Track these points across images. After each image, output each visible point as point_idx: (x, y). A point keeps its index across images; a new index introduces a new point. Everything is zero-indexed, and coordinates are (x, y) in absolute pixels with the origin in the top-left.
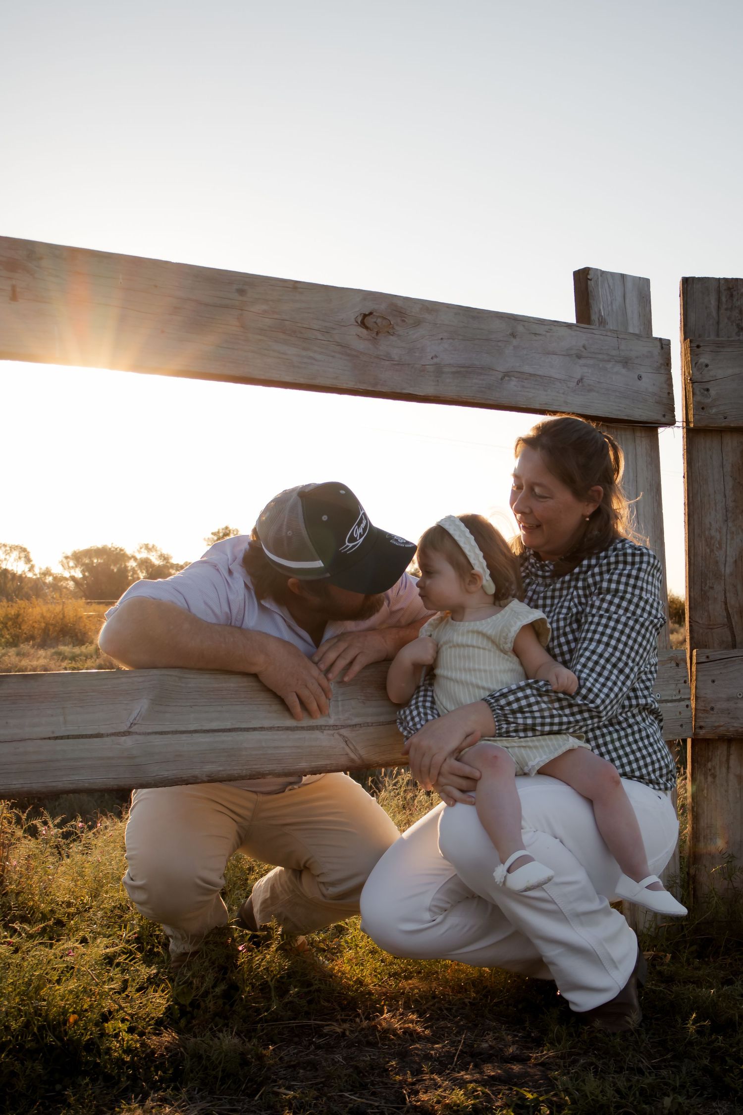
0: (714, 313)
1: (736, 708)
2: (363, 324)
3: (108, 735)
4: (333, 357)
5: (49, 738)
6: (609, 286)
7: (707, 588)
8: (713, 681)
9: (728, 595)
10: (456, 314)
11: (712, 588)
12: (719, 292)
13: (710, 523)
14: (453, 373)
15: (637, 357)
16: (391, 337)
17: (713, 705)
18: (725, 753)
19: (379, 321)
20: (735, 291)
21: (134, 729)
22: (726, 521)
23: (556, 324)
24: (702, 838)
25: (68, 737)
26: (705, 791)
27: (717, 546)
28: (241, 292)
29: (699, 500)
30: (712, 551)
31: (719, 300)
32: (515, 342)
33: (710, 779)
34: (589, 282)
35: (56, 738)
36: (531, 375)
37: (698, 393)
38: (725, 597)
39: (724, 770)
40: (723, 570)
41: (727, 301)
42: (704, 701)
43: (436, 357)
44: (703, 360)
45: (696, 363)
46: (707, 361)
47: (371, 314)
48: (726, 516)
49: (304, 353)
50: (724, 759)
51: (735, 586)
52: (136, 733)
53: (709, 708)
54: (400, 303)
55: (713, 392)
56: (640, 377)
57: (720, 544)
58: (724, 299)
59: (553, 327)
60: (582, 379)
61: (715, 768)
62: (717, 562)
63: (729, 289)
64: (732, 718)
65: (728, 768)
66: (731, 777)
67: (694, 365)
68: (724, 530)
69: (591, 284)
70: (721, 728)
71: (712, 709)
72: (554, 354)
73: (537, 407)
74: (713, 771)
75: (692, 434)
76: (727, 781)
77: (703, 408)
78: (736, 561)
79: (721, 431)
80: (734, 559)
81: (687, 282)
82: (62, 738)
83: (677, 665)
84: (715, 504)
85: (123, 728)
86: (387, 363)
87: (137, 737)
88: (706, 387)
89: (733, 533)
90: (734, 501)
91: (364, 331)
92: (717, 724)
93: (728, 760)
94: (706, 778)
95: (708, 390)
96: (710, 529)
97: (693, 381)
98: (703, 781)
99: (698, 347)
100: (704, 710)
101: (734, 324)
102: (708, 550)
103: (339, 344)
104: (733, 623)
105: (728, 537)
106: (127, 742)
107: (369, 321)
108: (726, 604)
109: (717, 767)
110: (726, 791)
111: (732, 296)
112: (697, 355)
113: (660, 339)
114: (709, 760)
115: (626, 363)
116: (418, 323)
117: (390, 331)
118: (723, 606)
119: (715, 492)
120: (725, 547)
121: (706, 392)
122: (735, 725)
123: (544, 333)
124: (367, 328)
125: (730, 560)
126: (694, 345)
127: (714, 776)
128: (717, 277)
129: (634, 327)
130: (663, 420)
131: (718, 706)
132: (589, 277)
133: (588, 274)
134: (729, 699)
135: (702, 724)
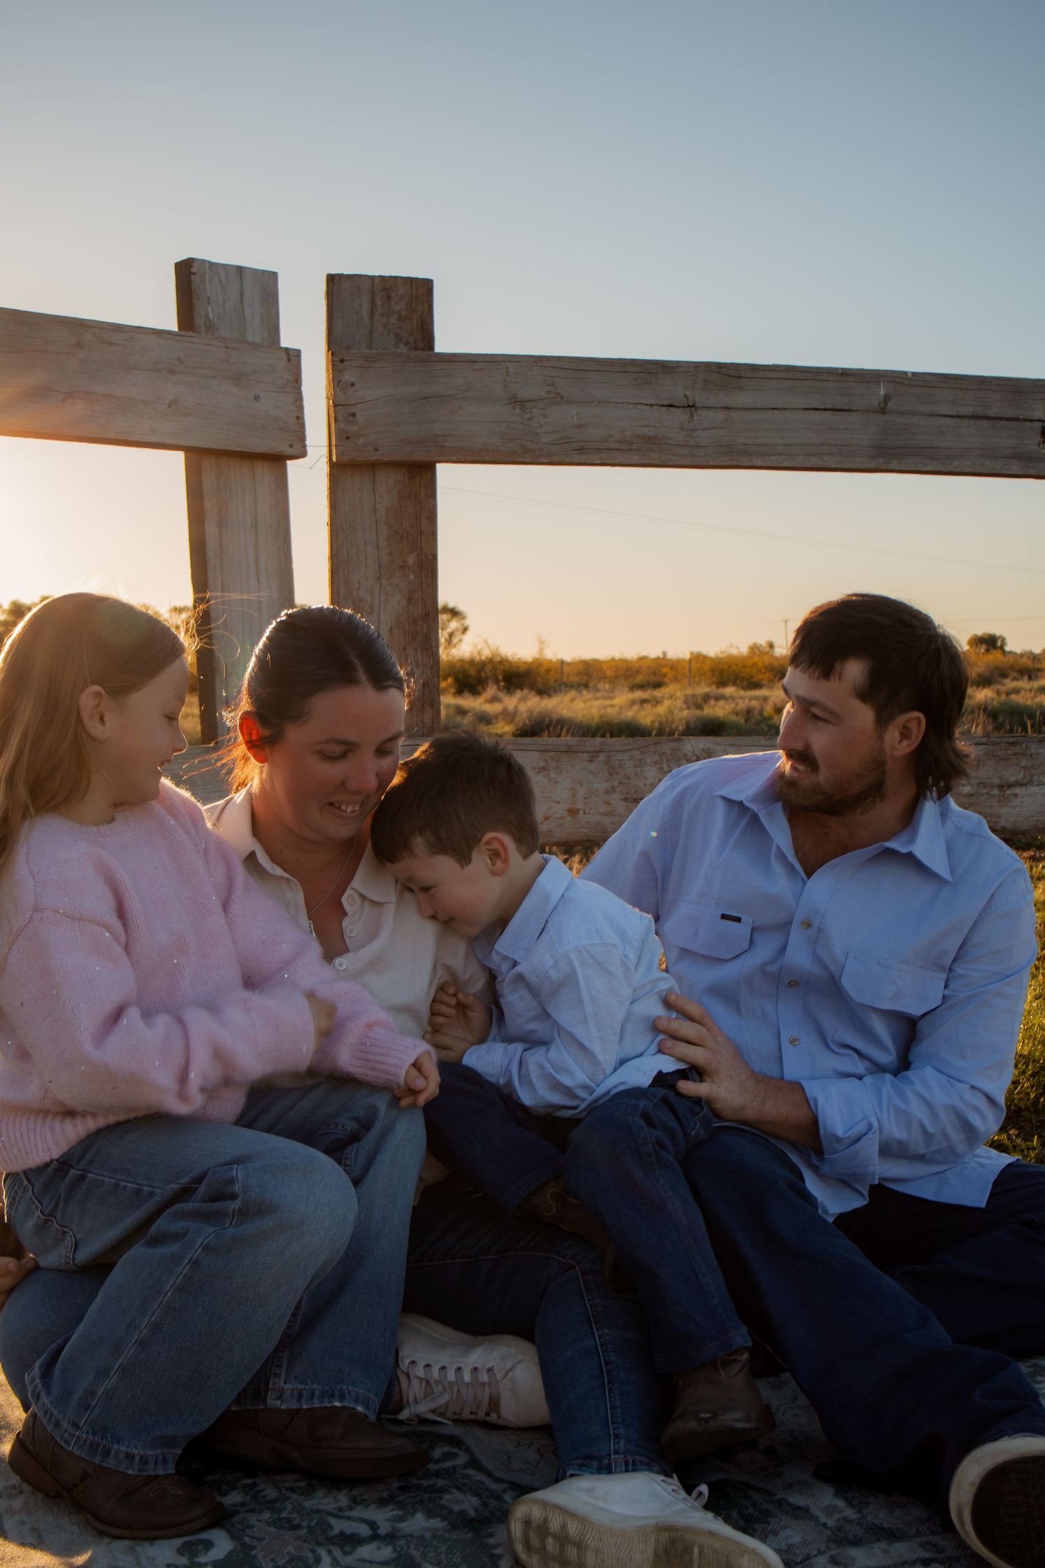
0: (366, 319)
6: (221, 282)
12: (373, 292)
13: (359, 583)
20: (393, 292)
22: (379, 578)
27: (368, 609)
29: (345, 552)
31: (373, 302)
34: (193, 276)
37: (341, 418)
41: (382, 304)
44: (349, 377)
45: (339, 382)
46: (353, 379)
48: (380, 572)
55: (360, 418)
56: (258, 397)
57: (371, 607)
58: (379, 302)
60: (175, 400)
63: (386, 289)
67: (336, 384)
69: (195, 279)
75: (338, 470)
77: (348, 438)
78: (391, 628)
79: (373, 466)
80: (390, 626)
81: (332, 279)
84: (366, 558)
88: (352, 411)
89: (388, 594)
90: (390, 554)
95: (354, 415)
96: (359, 589)
97: (335, 405)
99: (342, 361)
101: (392, 333)
105: (382, 599)
111: (389, 298)
112: (340, 371)
113: (287, 350)
119: (365, 543)
120: (377, 611)
121: (351, 418)
126: (338, 358)
128: (371, 273)
129: (255, 334)
130: (289, 451)
132: (193, 270)
133: (191, 266)
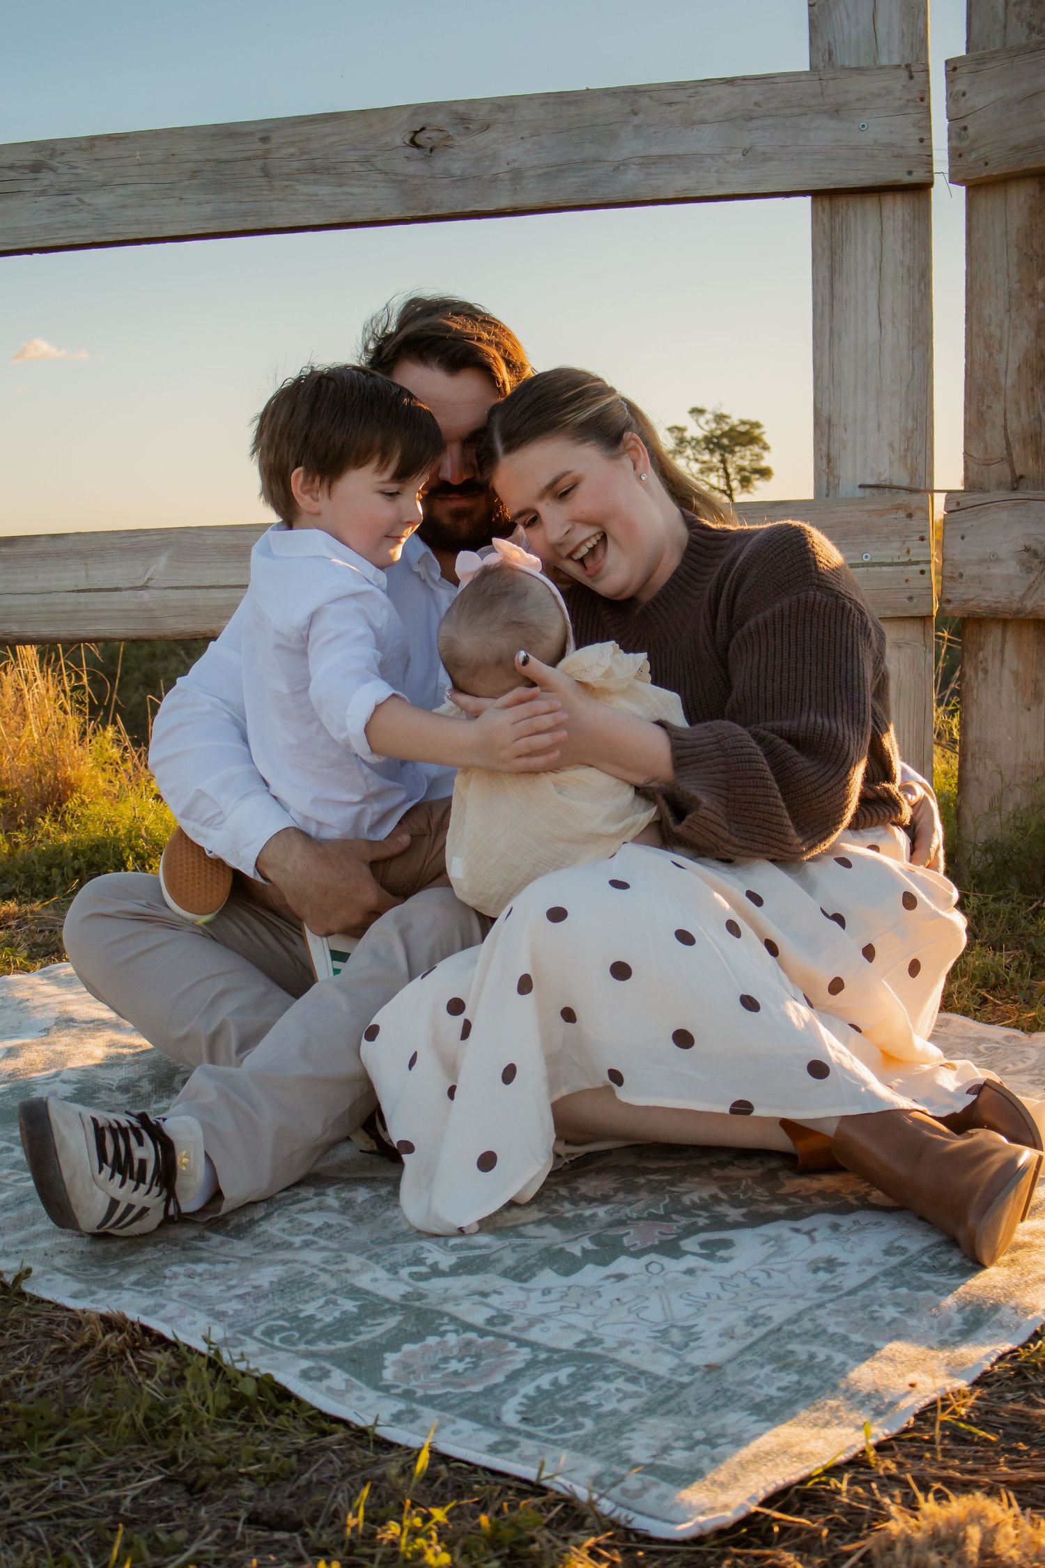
1: (988, 575)
2: (413, 143)
3: (126, 589)
4: (375, 187)
5: (73, 591)
7: (984, 408)
8: (963, 538)
9: (1008, 416)
10: (542, 105)
11: (989, 407)
14: (539, 176)
15: (859, 100)
16: (451, 150)
17: (962, 571)
18: (999, 638)
19: (433, 134)
21: (151, 583)
23: (705, 83)
24: (969, 757)
25: (89, 590)
26: (975, 692)
28: (265, 140)
30: (991, 355)
32: (636, 120)
33: (981, 675)
35: (79, 591)
36: (662, 157)
38: (1005, 420)
39: (997, 663)
40: (1002, 380)
42: (951, 565)
43: (514, 161)
47: (423, 129)
49: (338, 190)
50: (998, 648)
51: (1017, 403)
52: (153, 588)
53: (956, 575)
54: (461, 109)
59: (701, 89)
61: (986, 660)
62: (996, 371)
64: (984, 589)
65: (1002, 661)
66: (1006, 673)
68: (1006, 324)
70: (972, 603)
71: (961, 575)
72: (703, 122)
73: (671, 195)
74: (984, 664)
76: (1000, 679)
82: (84, 591)
83: (910, 516)
85: (139, 583)
86: (446, 181)
87: (153, 591)
91: (415, 151)
92: (965, 597)
93: (1002, 651)
94: (976, 674)
98: (973, 677)
100: (951, 577)
102: (987, 355)
103: (381, 172)
104: (1014, 456)
106: (145, 595)
107: (420, 139)
108: (1005, 429)
109: (990, 659)
110: (999, 693)
114: (981, 648)
115: (837, 111)
116: (487, 127)
117: (446, 143)
118: (1003, 433)
122: (987, 598)
123: (686, 99)
124: (418, 146)
125: (1013, 367)
127: (986, 671)
131: (969, 571)
134: (981, 562)
135: (949, 596)
